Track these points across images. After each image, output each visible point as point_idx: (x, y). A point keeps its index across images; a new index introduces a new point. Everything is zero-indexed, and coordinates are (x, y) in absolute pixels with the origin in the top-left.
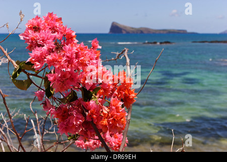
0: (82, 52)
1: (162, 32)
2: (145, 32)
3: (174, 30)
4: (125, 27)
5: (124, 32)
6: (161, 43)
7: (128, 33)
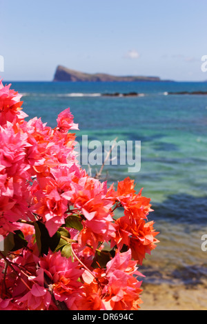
0: (41, 146)
1: (126, 80)
2: (103, 80)
3: (142, 77)
4: (76, 73)
5: (74, 80)
6: (125, 95)
7: (79, 80)
